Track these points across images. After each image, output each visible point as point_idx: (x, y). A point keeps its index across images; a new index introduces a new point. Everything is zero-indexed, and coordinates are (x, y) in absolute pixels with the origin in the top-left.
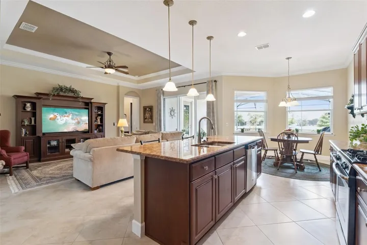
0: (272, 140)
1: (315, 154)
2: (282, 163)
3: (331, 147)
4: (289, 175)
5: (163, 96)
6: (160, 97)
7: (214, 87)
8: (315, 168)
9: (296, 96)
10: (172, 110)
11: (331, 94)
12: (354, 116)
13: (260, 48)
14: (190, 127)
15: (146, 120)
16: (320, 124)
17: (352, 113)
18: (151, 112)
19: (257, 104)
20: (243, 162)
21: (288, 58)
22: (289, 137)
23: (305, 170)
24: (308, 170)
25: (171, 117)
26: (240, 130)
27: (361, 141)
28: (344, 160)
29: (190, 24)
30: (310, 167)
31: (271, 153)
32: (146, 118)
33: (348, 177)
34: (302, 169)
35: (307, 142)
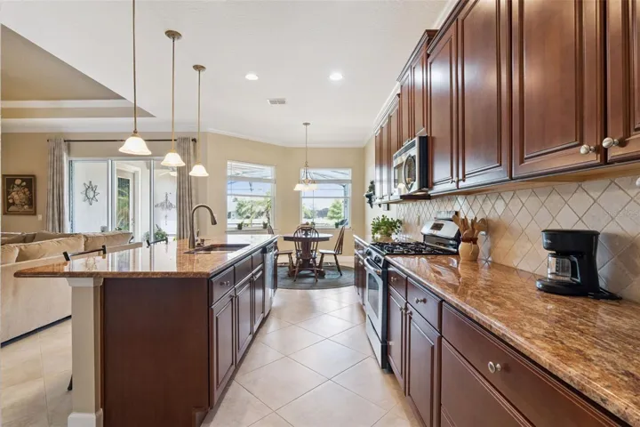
0: (286, 239)
1: (335, 255)
2: (299, 271)
3: (355, 243)
4: (309, 285)
5: (69, 153)
6: (61, 156)
7: (192, 151)
8: (335, 273)
9: (315, 177)
10: (90, 188)
11: (349, 177)
12: (372, 206)
13: (273, 102)
14: (131, 222)
15: (12, 208)
16: (331, 215)
17: (370, 202)
18: (30, 190)
19: (253, 184)
20: (261, 272)
21: (306, 124)
22: (306, 234)
23: (326, 277)
24: (329, 276)
25: (87, 202)
26: (237, 226)
27: (381, 234)
28: (375, 254)
29: (169, 36)
30: (331, 272)
31: (283, 259)
32: (13, 204)
33: (381, 271)
34: (322, 275)
35: (327, 239)
